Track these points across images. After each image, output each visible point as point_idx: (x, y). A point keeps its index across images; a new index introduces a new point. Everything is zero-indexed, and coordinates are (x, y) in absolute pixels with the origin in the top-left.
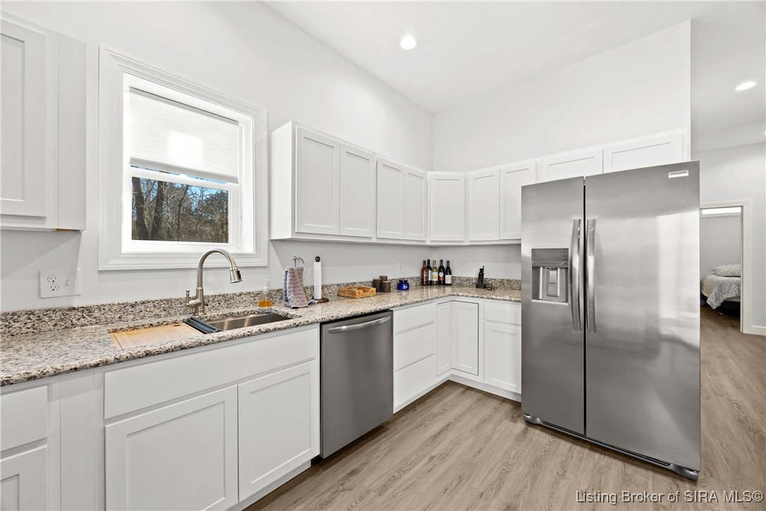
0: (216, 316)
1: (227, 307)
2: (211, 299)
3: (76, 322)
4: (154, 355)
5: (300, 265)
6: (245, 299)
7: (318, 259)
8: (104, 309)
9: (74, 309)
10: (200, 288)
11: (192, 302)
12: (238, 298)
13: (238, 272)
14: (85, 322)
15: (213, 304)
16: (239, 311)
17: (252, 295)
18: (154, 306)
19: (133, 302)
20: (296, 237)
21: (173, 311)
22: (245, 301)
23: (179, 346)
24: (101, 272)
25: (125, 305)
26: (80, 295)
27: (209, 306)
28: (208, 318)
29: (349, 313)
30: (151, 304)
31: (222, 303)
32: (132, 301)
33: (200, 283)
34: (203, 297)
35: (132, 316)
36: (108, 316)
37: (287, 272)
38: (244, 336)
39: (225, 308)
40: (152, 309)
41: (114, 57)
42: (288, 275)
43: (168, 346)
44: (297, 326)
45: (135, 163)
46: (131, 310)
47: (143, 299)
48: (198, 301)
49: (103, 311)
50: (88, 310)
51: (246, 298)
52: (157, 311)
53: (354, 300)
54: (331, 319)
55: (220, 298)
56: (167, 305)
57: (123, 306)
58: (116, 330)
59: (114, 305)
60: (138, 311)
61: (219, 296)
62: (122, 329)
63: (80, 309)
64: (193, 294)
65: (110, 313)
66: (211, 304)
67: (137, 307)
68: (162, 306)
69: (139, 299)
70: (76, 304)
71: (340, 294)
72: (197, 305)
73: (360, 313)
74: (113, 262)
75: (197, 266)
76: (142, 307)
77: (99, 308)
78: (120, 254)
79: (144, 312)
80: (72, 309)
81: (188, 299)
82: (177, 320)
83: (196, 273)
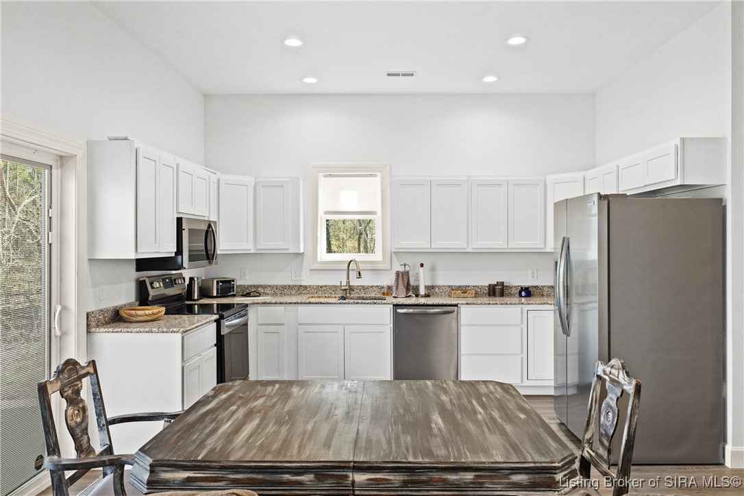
0: (355, 297)
1: (364, 293)
2: (355, 287)
3: (302, 292)
5: (407, 268)
6: (375, 289)
7: (422, 265)
8: (311, 287)
10: (348, 281)
11: (343, 288)
12: (370, 288)
13: (359, 273)
14: (305, 292)
15: (357, 291)
16: (367, 296)
17: (379, 288)
18: (330, 288)
20: (396, 251)
22: (375, 291)
24: (311, 270)
25: (318, 286)
26: (303, 280)
27: (354, 291)
28: (351, 297)
30: (328, 287)
31: (361, 291)
32: (321, 285)
33: (348, 278)
34: (350, 286)
35: (321, 292)
36: (312, 291)
37: (395, 274)
41: (314, 168)
46: (321, 289)
47: (326, 284)
48: (347, 288)
50: (306, 287)
52: (330, 291)
54: (399, 303)
56: (334, 288)
59: (314, 286)
60: (323, 290)
62: (314, 297)
63: (303, 287)
64: (344, 283)
65: (313, 289)
67: (323, 288)
69: (324, 284)
70: (303, 284)
72: (346, 290)
74: (315, 265)
75: (346, 268)
76: (325, 288)
77: (309, 287)
79: (325, 290)
80: (301, 286)
81: (341, 286)
82: (337, 296)
83: (346, 272)
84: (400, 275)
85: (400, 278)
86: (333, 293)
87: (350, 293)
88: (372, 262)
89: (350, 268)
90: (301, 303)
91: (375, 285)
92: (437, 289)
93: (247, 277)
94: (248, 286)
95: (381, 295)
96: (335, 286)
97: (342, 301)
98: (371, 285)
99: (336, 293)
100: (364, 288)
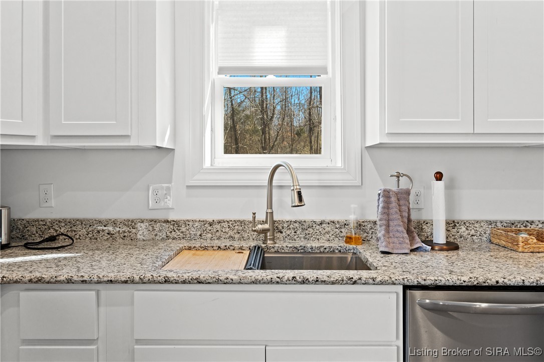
0: (285, 248)
1: (305, 238)
2: (286, 225)
3: (169, 234)
4: (172, 283)
5: (404, 183)
6: (327, 229)
7: (439, 176)
8: (189, 225)
9: (168, 221)
10: (269, 211)
11: (260, 227)
12: (318, 227)
13: (299, 194)
14: (175, 236)
15: (288, 232)
16: (314, 245)
17: (338, 226)
18: (229, 227)
19: (211, 220)
20: (386, 140)
21: (246, 235)
22: (328, 233)
23: (196, 279)
24: (188, 187)
25: (204, 222)
26: (173, 209)
27: (284, 234)
28: (276, 249)
29: (466, 278)
30: (226, 225)
31: (298, 232)
32: (210, 218)
33: (270, 205)
34: (274, 222)
35: (210, 235)
36: (191, 232)
37: (379, 195)
38: (271, 282)
39: (302, 239)
40: (227, 229)
42: (381, 199)
43: (186, 276)
44: (355, 283)
45: (221, 71)
46: (210, 228)
47: (220, 218)
48: (267, 226)
49: (188, 226)
50: (178, 224)
51: (329, 229)
52: (231, 233)
53: (511, 254)
54: (423, 283)
55: (297, 225)
57: (203, 223)
58: (190, 247)
59: (196, 221)
60: (215, 230)
61: (295, 222)
62: (195, 247)
63: (172, 223)
64: (261, 216)
65: (193, 229)
66: (286, 232)
67: (215, 226)
68: (236, 227)
69: (217, 218)
70: (170, 217)
71: (493, 240)
72: (264, 231)
73: (492, 282)
74: (198, 177)
75: (266, 183)
76: (218, 227)
77: (185, 222)
78: (202, 169)
79: (220, 231)
80: (167, 221)
81: (254, 222)
82: (245, 244)
83: (265, 192)
84: (393, 199)
85: (394, 204)
86: (237, 236)
87: (273, 239)
88: (320, 171)
89: (275, 183)
90: (142, 281)
91: (328, 218)
92: (464, 229)
93: (53, 203)
94: (53, 222)
95: (343, 244)
96: (242, 222)
97: (259, 274)
98: (318, 219)
99: (242, 238)
100: (304, 226)
